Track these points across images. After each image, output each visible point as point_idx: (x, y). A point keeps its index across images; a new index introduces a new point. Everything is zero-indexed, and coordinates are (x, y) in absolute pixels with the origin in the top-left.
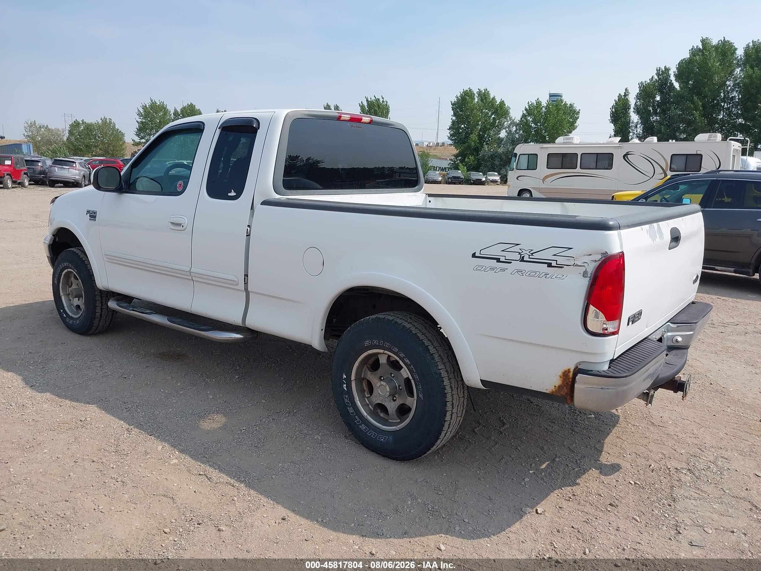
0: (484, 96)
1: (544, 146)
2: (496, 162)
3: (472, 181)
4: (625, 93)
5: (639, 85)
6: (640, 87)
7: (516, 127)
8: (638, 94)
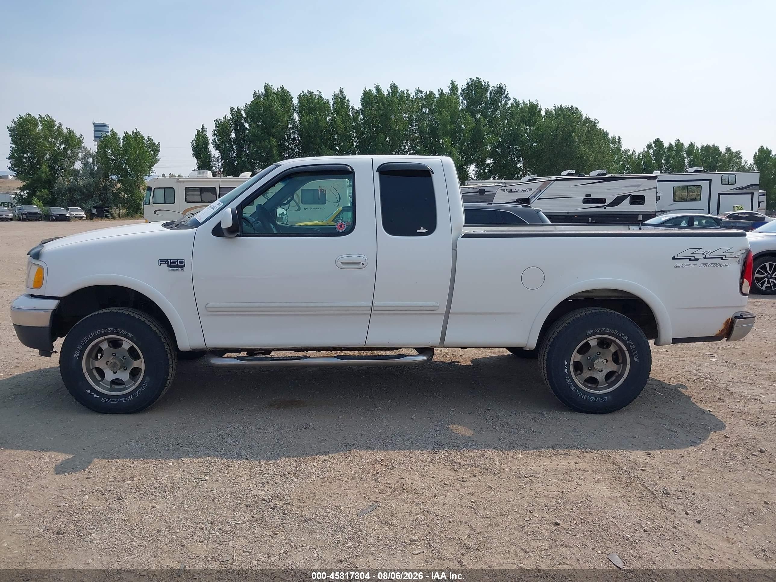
0: (49, 124)
1: (180, 180)
2: (77, 196)
3: (53, 217)
4: (202, 129)
5: (214, 121)
6: (216, 124)
7: (93, 159)
8: (214, 130)
